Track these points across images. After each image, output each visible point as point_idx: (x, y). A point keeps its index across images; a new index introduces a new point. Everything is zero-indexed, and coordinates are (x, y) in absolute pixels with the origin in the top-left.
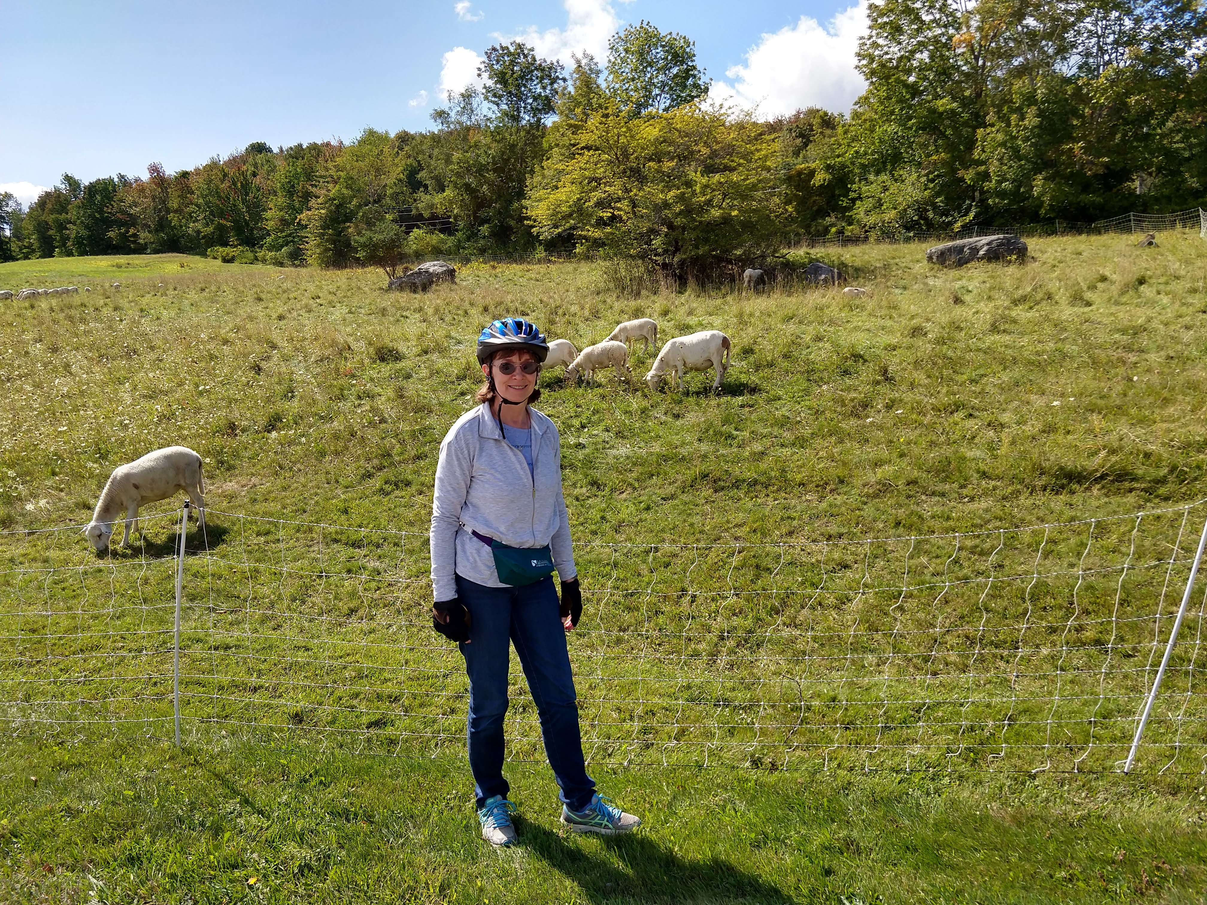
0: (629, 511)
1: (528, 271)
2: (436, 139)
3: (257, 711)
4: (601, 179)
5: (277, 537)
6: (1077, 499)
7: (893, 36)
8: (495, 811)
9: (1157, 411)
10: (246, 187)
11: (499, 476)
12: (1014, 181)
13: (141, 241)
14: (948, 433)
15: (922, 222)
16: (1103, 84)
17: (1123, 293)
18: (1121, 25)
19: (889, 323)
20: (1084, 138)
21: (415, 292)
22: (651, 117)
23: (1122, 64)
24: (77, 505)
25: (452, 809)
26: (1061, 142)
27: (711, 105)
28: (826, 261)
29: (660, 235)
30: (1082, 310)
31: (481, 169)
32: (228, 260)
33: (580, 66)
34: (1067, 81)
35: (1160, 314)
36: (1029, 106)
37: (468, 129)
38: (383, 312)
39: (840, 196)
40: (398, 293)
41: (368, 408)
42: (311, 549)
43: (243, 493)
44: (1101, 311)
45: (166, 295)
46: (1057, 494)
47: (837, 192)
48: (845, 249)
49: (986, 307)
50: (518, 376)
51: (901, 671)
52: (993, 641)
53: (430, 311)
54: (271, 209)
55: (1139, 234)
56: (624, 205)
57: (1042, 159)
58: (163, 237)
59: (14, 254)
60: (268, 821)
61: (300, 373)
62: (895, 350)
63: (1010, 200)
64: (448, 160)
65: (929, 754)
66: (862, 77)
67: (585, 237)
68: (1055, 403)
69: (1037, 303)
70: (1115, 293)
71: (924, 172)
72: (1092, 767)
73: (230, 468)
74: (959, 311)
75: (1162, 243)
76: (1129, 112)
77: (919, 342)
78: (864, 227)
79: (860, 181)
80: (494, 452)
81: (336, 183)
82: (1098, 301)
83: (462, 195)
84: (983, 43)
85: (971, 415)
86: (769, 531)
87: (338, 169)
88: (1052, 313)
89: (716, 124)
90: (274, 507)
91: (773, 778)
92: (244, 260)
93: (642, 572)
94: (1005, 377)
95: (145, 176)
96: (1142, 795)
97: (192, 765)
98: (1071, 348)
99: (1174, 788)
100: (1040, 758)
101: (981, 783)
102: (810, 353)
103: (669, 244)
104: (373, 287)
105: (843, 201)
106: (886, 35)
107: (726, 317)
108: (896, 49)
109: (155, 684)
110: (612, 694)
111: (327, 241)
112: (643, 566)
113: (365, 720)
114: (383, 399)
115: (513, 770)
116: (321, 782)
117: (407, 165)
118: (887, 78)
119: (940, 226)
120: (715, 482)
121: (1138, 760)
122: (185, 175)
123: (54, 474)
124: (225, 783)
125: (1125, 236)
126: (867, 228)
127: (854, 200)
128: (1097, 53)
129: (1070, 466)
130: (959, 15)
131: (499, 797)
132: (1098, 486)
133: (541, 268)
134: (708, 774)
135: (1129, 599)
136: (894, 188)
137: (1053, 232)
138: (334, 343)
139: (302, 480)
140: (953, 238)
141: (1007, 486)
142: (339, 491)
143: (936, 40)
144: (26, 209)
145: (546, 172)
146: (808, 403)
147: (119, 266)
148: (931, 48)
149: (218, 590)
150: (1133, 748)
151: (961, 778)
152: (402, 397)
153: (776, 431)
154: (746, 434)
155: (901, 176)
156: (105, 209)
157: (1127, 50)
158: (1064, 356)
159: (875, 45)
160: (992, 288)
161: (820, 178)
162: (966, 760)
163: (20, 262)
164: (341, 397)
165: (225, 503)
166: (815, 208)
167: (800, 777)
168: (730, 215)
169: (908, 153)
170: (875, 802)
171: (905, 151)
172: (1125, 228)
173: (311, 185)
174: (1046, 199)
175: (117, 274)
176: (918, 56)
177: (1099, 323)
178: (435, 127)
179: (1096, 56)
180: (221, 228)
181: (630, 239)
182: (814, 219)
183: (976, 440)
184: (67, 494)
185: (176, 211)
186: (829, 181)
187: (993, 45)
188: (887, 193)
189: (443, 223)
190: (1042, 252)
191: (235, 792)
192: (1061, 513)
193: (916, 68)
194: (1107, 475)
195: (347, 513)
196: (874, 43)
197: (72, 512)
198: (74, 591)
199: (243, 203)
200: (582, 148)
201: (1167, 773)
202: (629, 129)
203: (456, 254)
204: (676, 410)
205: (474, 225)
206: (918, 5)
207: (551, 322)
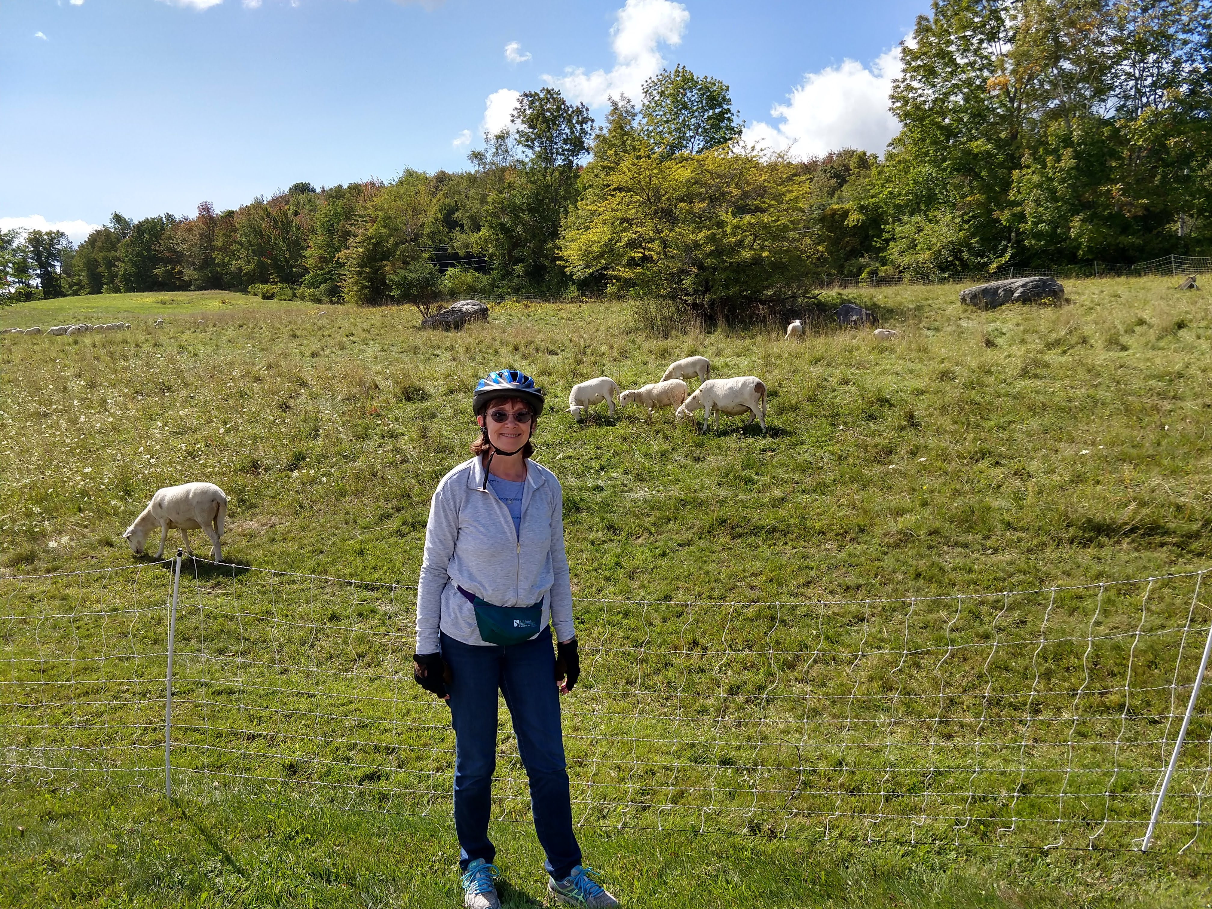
0: (644, 557)
1: (560, 310)
2: (472, 179)
3: (252, 761)
4: (632, 220)
5: (292, 578)
6: (1106, 553)
7: (927, 79)
8: (478, 875)
9: (1192, 461)
10: (286, 226)
11: (482, 529)
12: (1051, 222)
13: (186, 278)
14: (973, 482)
15: (957, 263)
16: (1141, 126)
17: (1160, 338)
18: (1159, 68)
19: (917, 366)
20: (1122, 179)
21: (448, 330)
22: (684, 159)
23: (1160, 107)
24: (100, 542)
25: (436, 872)
26: (1099, 183)
27: (743, 147)
28: (858, 301)
29: (690, 275)
30: (1117, 354)
31: (514, 210)
32: (267, 297)
33: (615, 109)
34: (1107, 123)
35: (1198, 360)
36: (1065, 147)
37: (503, 170)
38: (415, 350)
39: (873, 236)
40: (431, 332)
41: (390, 447)
42: (325, 591)
43: (262, 533)
44: (1137, 356)
45: (206, 332)
46: (1084, 547)
47: (871, 233)
48: (878, 289)
49: (1018, 351)
50: (509, 424)
51: (914, 733)
52: (1011, 703)
53: (462, 350)
54: (310, 247)
55: (1180, 276)
56: (656, 245)
57: (1079, 201)
58: (207, 275)
59: (63, 290)
60: (247, 881)
61: (326, 412)
62: (922, 394)
63: (1047, 241)
64: (483, 200)
65: (936, 825)
66: (896, 119)
67: (615, 277)
68: (1084, 452)
69: (1072, 347)
70: (1153, 338)
71: (958, 213)
72: (1108, 844)
73: (253, 506)
74: (990, 355)
75: (1203, 286)
76: (1168, 153)
77: (947, 387)
78: (898, 267)
79: (893, 222)
80: (480, 504)
81: (374, 222)
82: (1135, 345)
83: (497, 235)
84: (1017, 86)
85: (997, 463)
86: (785, 580)
87: (376, 208)
88: (1087, 357)
89: (747, 166)
90: (291, 547)
91: (770, 847)
92: (283, 297)
93: (654, 622)
94: (1034, 424)
95: (195, 215)
96: (1160, 876)
97: (180, 818)
98: (1104, 394)
99: (1194, 869)
100: (1053, 833)
101: (989, 859)
102: (836, 396)
103: (699, 284)
104: (406, 325)
105: (876, 242)
106: (920, 77)
107: (754, 359)
108: (931, 91)
109: (155, 729)
110: (613, 751)
111: (364, 279)
112: (656, 615)
113: (360, 773)
114: (407, 438)
115: (502, 830)
116: (307, 839)
117: (444, 204)
118: (922, 119)
119: (975, 267)
120: (733, 528)
121: (1158, 838)
122: (230, 214)
123: (80, 510)
124: (209, 838)
125: (1165, 278)
126: (901, 269)
127: (887, 241)
128: (1135, 95)
129: (1098, 518)
130: (993, 58)
131: (482, 860)
132: (1128, 540)
133: (572, 307)
134: (704, 841)
135: (1157, 661)
136: (928, 229)
137: (1089, 275)
138: (361, 383)
139: (322, 520)
140: (988, 279)
141: (1033, 538)
142: (357, 532)
143: (969, 82)
144: (76, 247)
145: (579, 212)
146: (830, 448)
147: (163, 303)
148: (966, 90)
149: (228, 632)
150: (1151, 824)
151: (968, 852)
152: (424, 436)
153: (797, 476)
154: (767, 479)
155: (935, 217)
156: (153, 247)
157: (1165, 92)
158: (1095, 401)
159: (909, 88)
160: (1026, 331)
161: (854, 218)
162: (976, 833)
163: (69, 298)
164: (365, 437)
165: (244, 543)
166: (848, 249)
167: (799, 846)
168: (760, 256)
169: (942, 194)
170: (876, 875)
171: (940, 192)
172: (1166, 270)
173: (351, 225)
174: (1084, 241)
175: (161, 310)
176: (952, 98)
177: (1134, 369)
178: (472, 168)
179: (1135, 98)
180: (261, 266)
181: (661, 279)
182: (847, 259)
183: (1002, 489)
184: (91, 531)
185: (220, 249)
186: (863, 221)
187: (1029, 87)
188: (921, 234)
189: (478, 262)
190: (1079, 294)
191: (218, 849)
192: (1088, 568)
193: (950, 110)
194: (1137, 528)
195: (363, 554)
196: (908, 86)
197: (94, 549)
198: (88, 630)
199: (284, 242)
200: (615, 190)
201: (1188, 852)
202: (661, 171)
203: (490, 293)
204: (697, 453)
205: (509, 264)
206: (952, 48)
207: (579, 362)
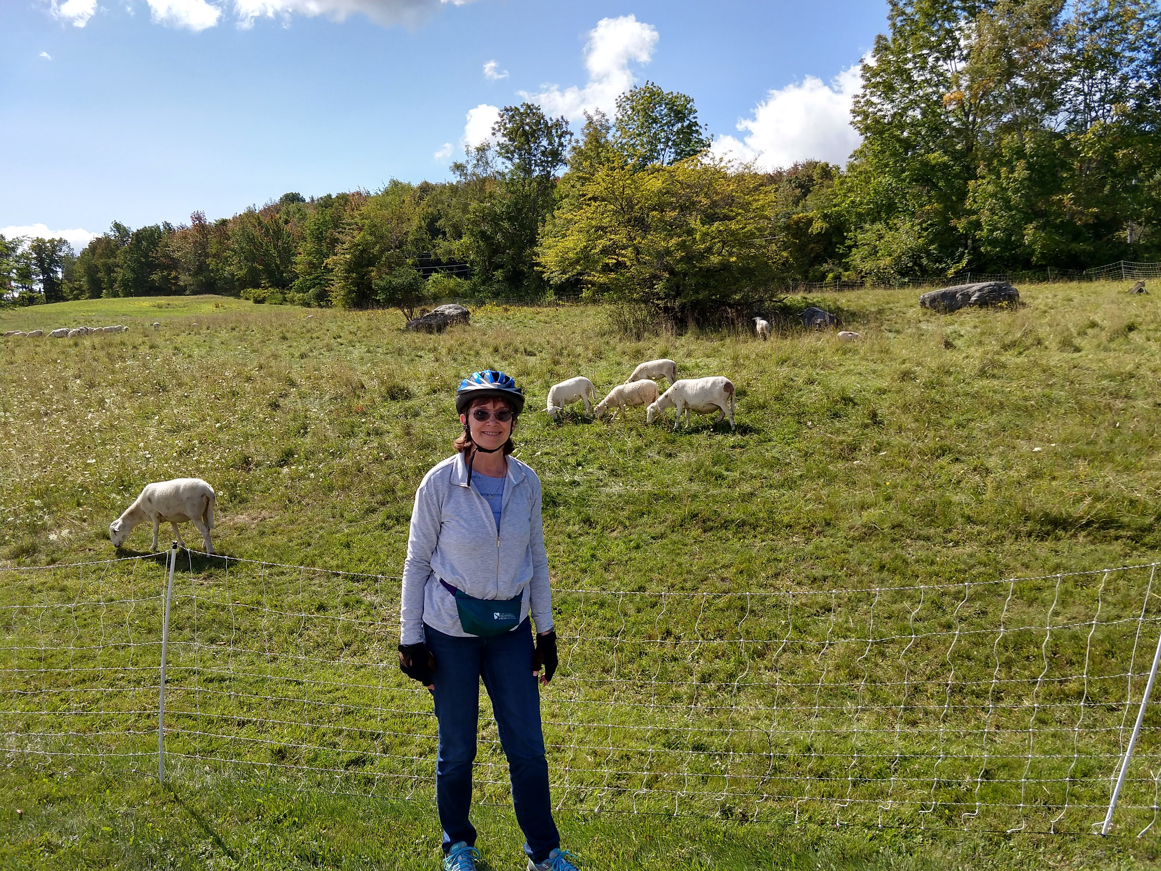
0: (619, 549)
1: (538, 313)
2: (454, 189)
3: (242, 746)
4: (606, 228)
5: (281, 570)
6: (1063, 545)
7: (886, 95)
8: (460, 858)
9: (1144, 458)
10: (278, 234)
11: (463, 523)
12: (1006, 230)
13: (181, 283)
14: (934, 478)
15: (917, 268)
16: (1090, 139)
17: (1111, 340)
18: (1107, 84)
19: (879, 367)
20: (1072, 189)
21: (431, 333)
22: (655, 170)
23: (1108, 120)
24: (97, 535)
25: (419, 854)
26: (1052, 193)
27: (712, 159)
28: (822, 305)
29: (661, 280)
30: (1070, 355)
31: (494, 219)
32: (259, 301)
33: (591, 123)
34: (1058, 136)
35: (1148, 361)
36: (1018, 159)
37: (484, 180)
38: (400, 352)
39: (837, 243)
40: (414, 334)
41: (376, 444)
42: (313, 582)
43: (253, 526)
44: (1090, 357)
45: (200, 334)
46: (1042, 540)
47: (834, 240)
48: (841, 294)
49: (976, 352)
50: (491, 423)
51: (880, 719)
52: (974, 691)
53: (444, 351)
54: (300, 254)
55: (1130, 281)
56: (629, 252)
57: (1032, 209)
58: (201, 280)
59: (65, 295)
60: (237, 863)
61: (314, 411)
62: (884, 394)
63: (1002, 248)
64: (465, 210)
65: (902, 809)
66: (857, 132)
67: (590, 282)
69: (1028, 348)
70: (1104, 340)
71: (917, 221)
72: (1068, 828)
73: (243, 501)
74: (949, 356)
75: (1152, 290)
76: (1116, 164)
77: (908, 387)
78: (860, 273)
79: (856, 230)
80: (462, 500)
81: (361, 230)
82: (1088, 347)
83: (478, 242)
84: (972, 101)
85: (957, 459)
86: (755, 572)
87: (363, 217)
88: (1041, 357)
89: (716, 176)
90: (281, 540)
91: (742, 831)
92: (274, 301)
93: (629, 612)
94: (992, 422)
95: (189, 224)
96: (1120, 859)
97: (172, 802)
98: (1058, 393)
99: (1153, 853)
100: (1015, 818)
101: (954, 843)
102: (802, 396)
103: (670, 288)
104: (391, 328)
105: (839, 248)
106: (879, 93)
107: (723, 360)
108: (890, 106)
109: (149, 716)
110: (590, 737)
111: (351, 284)
112: (631, 606)
113: (345, 758)
114: (391, 436)
115: (483, 814)
116: (295, 822)
117: (427, 213)
118: (881, 133)
119: (933, 272)
120: (704, 522)
121: (1117, 822)
122: (224, 222)
123: (79, 505)
124: (200, 820)
125: (1116, 283)
126: (863, 274)
127: (850, 248)
128: (1084, 110)
129: (1055, 512)
130: (949, 75)
131: (464, 844)
132: (1084, 533)
133: (550, 311)
134: (678, 824)
135: (1114, 650)
136: (889, 236)
137: (1045, 279)
138: (348, 382)
139: (310, 514)
140: (946, 284)
141: (992, 531)
142: (343, 525)
143: (927, 98)
144: (78, 254)
145: (556, 221)
146: (797, 445)
147: (160, 307)
148: (923, 105)
149: (220, 622)
150: (1110, 809)
151: (934, 836)
152: (408, 434)
153: (765, 472)
154: (737, 474)
155: (895, 224)
156: (150, 253)
157: (1113, 106)
158: (1050, 400)
159: (869, 103)
160: (983, 333)
161: (818, 226)
162: (941, 817)
163: (70, 302)
164: (351, 434)
165: (235, 536)
166: (812, 255)
167: (769, 829)
168: (728, 261)
169: (902, 203)
170: (844, 859)
171: (899, 201)
172: (1116, 276)
173: (339, 233)
174: (1037, 247)
175: (158, 314)
176: (910, 113)
177: (1087, 369)
178: (454, 179)
179: (1084, 112)
180: (253, 271)
181: (634, 284)
182: (811, 265)
183: (962, 485)
184: (89, 525)
185: (214, 256)
186: (826, 229)
187: (983, 102)
188: (882, 241)
189: (460, 268)
190: (1033, 298)
191: (209, 832)
192: (1046, 560)
193: (908, 124)
194: (1093, 522)
195: (349, 547)
196: (868, 101)
197: (92, 542)
198: (85, 620)
199: (275, 249)
200: (590, 199)
201: (1146, 836)
202: (634, 181)
203: (471, 297)
204: (670, 449)
205: (489, 269)
206: (910, 65)
207: (556, 363)
